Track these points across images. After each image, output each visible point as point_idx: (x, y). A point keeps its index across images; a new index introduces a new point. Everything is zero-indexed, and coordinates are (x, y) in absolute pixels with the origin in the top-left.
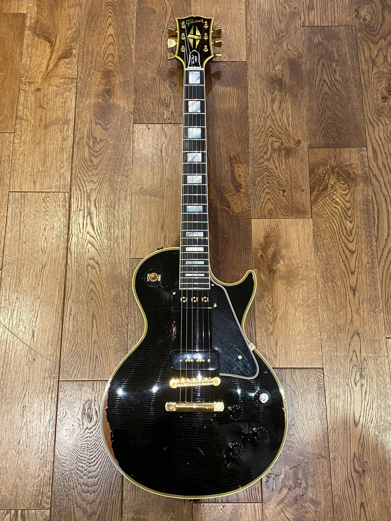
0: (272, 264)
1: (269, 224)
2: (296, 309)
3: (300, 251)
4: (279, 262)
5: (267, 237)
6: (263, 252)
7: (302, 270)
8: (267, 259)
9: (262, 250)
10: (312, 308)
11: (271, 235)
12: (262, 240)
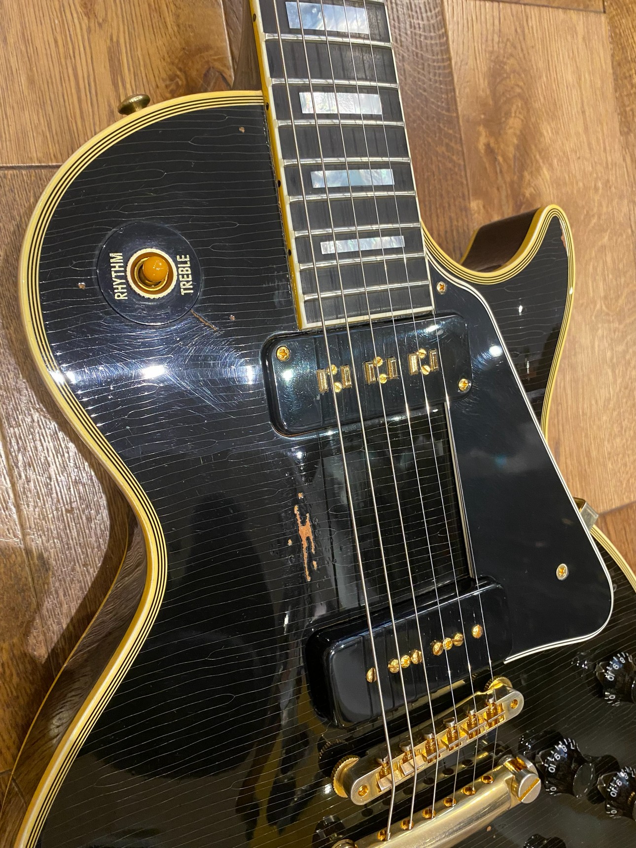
0: (521, 177)
1: (497, 22)
2: (594, 329)
3: (586, 129)
4: (538, 170)
5: (496, 74)
6: (492, 134)
7: (597, 198)
8: (504, 160)
9: (487, 123)
10: (628, 321)
11: (507, 68)
12: (483, 84)
